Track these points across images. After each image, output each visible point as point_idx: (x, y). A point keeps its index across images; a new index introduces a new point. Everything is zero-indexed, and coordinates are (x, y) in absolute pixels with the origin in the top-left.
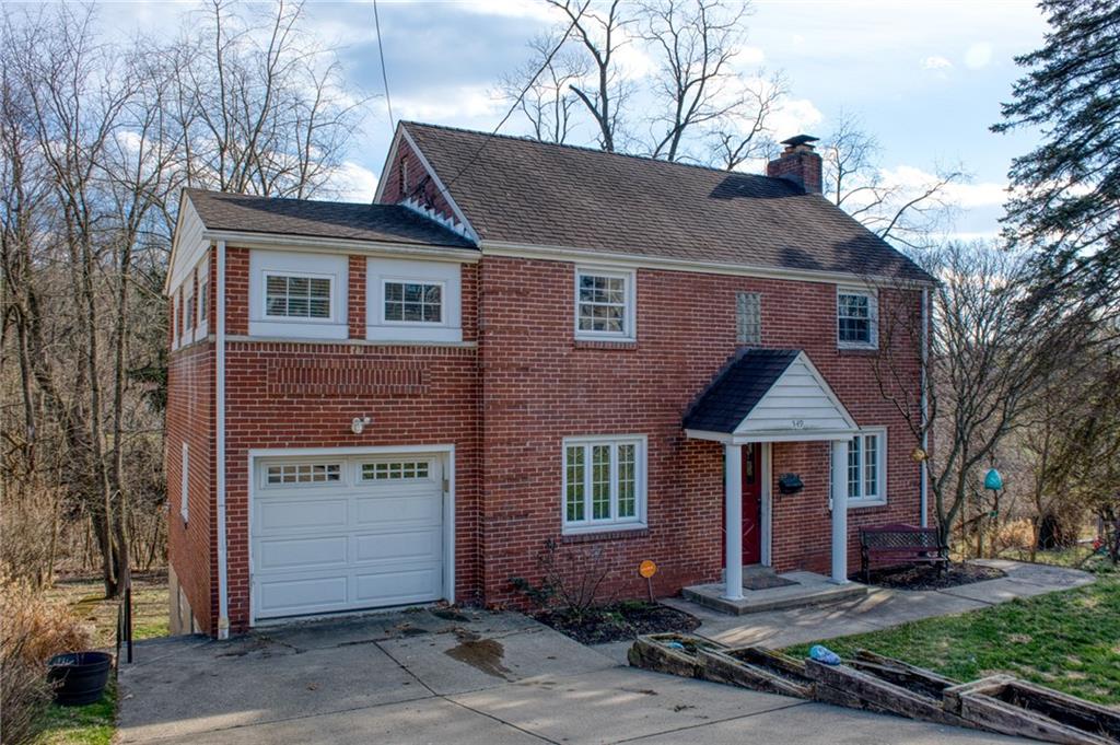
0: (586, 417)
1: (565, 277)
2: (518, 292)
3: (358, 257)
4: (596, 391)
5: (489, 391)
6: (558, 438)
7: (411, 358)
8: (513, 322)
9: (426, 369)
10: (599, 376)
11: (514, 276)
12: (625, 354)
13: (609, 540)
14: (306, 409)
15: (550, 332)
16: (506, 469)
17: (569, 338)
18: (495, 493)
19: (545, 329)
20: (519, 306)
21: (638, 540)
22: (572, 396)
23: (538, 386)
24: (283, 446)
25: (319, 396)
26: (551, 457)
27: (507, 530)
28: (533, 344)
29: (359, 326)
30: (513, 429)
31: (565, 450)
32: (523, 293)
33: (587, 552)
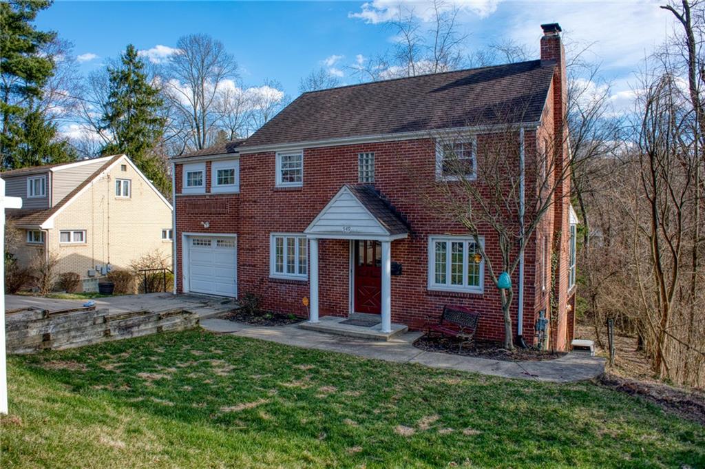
0: (278, 224)
1: (271, 159)
2: (252, 168)
3: (208, 162)
4: (283, 211)
5: (242, 212)
6: (267, 233)
7: (223, 199)
8: (250, 181)
9: (227, 203)
10: (284, 204)
11: (250, 161)
12: (296, 193)
13: (289, 284)
14: (195, 219)
15: (264, 185)
17: (272, 187)
19: (262, 183)
20: (252, 174)
21: (302, 286)
22: (273, 214)
23: (259, 209)
24: (189, 231)
25: (197, 214)
26: (264, 241)
27: (247, 271)
28: (257, 191)
29: (209, 188)
31: (275, 239)
32: (254, 168)
33: (279, 287)
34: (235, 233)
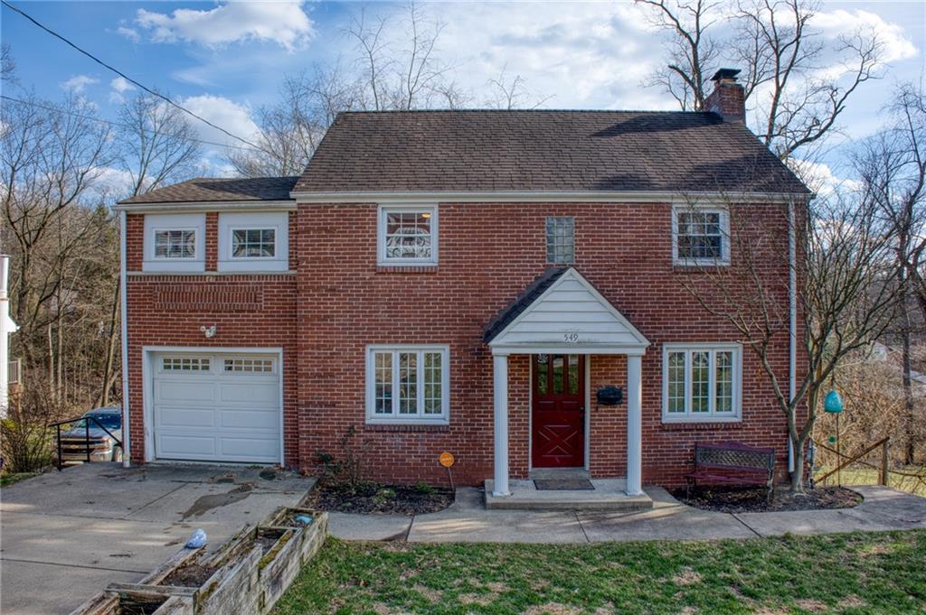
0: (387, 329)
1: (368, 215)
2: (326, 229)
3: (212, 214)
4: (397, 308)
5: (302, 308)
6: (361, 346)
7: (249, 284)
8: (321, 254)
9: (259, 291)
10: (399, 295)
11: (323, 217)
12: (425, 276)
13: (410, 432)
14: (178, 320)
15: (354, 260)
16: (316, 368)
17: (371, 264)
18: (306, 386)
19: (350, 258)
20: (327, 241)
21: (438, 434)
22: (373, 312)
23: (343, 303)
24: (162, 344)
25: (185, 311)
26: (355, 360)
27: (317, 415)
28: (339, 271)
29: (212, 262)
30: (322, 337)
31: (374, 356)
32: (331, 231)
33: (388, 440)
34: (279, 346)
